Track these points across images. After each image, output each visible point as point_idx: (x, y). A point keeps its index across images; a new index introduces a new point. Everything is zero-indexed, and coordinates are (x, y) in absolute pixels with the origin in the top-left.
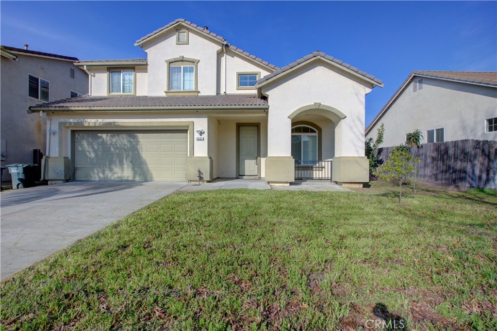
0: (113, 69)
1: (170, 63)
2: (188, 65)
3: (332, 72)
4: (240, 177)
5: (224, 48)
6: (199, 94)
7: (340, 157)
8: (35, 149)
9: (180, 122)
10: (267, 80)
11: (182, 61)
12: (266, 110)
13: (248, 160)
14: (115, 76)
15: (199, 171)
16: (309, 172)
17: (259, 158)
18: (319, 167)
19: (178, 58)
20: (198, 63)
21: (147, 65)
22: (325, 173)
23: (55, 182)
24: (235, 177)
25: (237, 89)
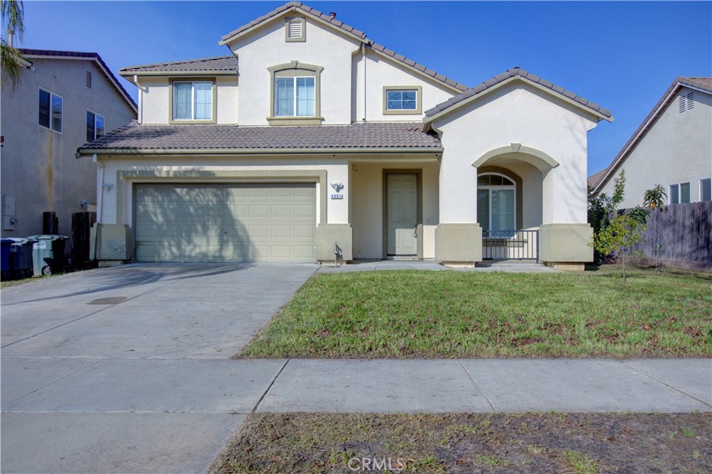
0: (177, 81)
1: (275, 72)
2: (305, 76)
3: (538, 97)
4: (388, 257)
5: (363, 48)
6: (323, 123)
7: (551, 225)
8: (46, 211)
9: (306, 171)
10: (441, 111)
11: (296, 69)
12: (439, 154)
13: (402, 230)
14: (183, 92)
15: (337, 246)
16: (502, 248)
17: (420, 226)
18: (518, 242)
19: (288, 64)
20: (321, 72)
21: (237, 75)
22: (529, 251)
23: (108, 263)
24: (381, 257)
25: (384, 115)
